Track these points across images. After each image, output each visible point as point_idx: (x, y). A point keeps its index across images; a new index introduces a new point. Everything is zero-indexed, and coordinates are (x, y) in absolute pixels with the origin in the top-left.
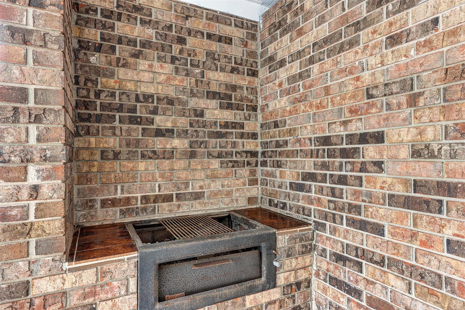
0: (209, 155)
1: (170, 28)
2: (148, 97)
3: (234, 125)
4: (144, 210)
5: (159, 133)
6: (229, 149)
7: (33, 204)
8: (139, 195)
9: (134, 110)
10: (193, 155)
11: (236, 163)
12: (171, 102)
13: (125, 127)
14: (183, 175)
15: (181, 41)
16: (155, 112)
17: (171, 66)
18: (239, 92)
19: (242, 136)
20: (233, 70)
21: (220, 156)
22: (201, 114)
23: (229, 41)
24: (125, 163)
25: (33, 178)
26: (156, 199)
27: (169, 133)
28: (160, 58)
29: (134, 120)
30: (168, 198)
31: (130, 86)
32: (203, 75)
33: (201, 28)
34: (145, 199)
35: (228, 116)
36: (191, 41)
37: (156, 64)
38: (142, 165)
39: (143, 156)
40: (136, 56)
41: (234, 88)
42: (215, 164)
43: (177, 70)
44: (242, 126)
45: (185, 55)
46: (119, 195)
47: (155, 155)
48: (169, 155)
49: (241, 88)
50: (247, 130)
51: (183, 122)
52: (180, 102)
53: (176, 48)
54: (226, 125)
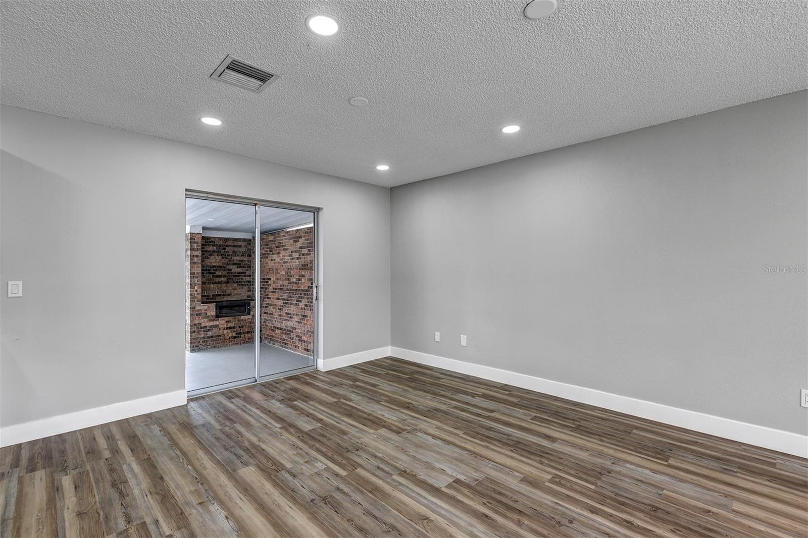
0: (234, 282)
1: (221, 246)
2: (214, 266)
3: (242, 273)
4: (213, 298)
5: (217, 276)
6: (240, 280)
8: (211, 294)
9: (210, 270)
10: (228, 282)
11: (242, 285)
12: (221, 267)
13: (207, 275)
14: (225, 288)
15: (224, 249)
16: (216, 270)
17: (221, 257)
18: (244, 263)
19: (245, 276)
20: (242, 255)
21: (237, 282)
22: (231, 270)
23: (240, 246)
24: (208, 285)
26: (217, 295)
27: (220, 276)
28: (217, 255)
29: (209, 273)
30: (220, 295)
31: (209, 264)
32: (231, 258)
33: (231, 244)
34: (213, 295)
35: (240, 270)
36: (227, 249)
37: (216, 257)
38: (212, 286)
39: (213, 283)
40: (210, 255)
41: (242, 261)
42: (235, 285)
43: (223, 258)
44: (245, 273)
45: (225, 253)
46: (206, 294)
47: (216, 283)
48: (220, 283)
49: (245, 261)
50: (247, 274)
51: (225, 273)
52: (224, 267)
53: (222, 251)
54: (239, 273)
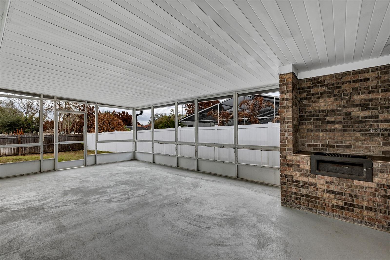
0: (355, 130)
1: (333, 84)
2: (323, 111)
3: (370, 117)
4: (323, 149)
5: (328, 123)
6: (367, 127)
7: (286, 140)
8: (320, 144)
9: (318, 116)
10: (345, 131)
11: (371, 135)
12: (333, 111)
13: (315, 122)
14: (340, 138)
15: (339, 87)
16: (327, 115)
17: (334, 98)
18: (374, 102)
19: (377, 121)
20: (370, 92)
21: (361, 131)
22: (350, 114)
23: (368, 79)
24: (315, 133)
25: (286, 135)
26: (327, 146)
27: (333, 123)
28: (328, 97)
29: (318, 119)
30: (333, 146)
31: (317, 108)
32: (350, 98)
33: (349, 79)
34: (323, 146)
35: (366, 113)
36: (343, 87)
37: (327, 99)
38: (321, 134)
39: (322, 131)
40: (319, 98)
41: (371, 100)
42: (358, 134)
43: (337, 99)
44: (377, 117)
45: (341, 93)
46: (313, 143)
47: (327, 130)
48: (334, 130)
49: (377, 99)
50: (380, 118)
51: (339, 118)
52: (338, 110)
53: (336, 91)
54: (365, 117)
